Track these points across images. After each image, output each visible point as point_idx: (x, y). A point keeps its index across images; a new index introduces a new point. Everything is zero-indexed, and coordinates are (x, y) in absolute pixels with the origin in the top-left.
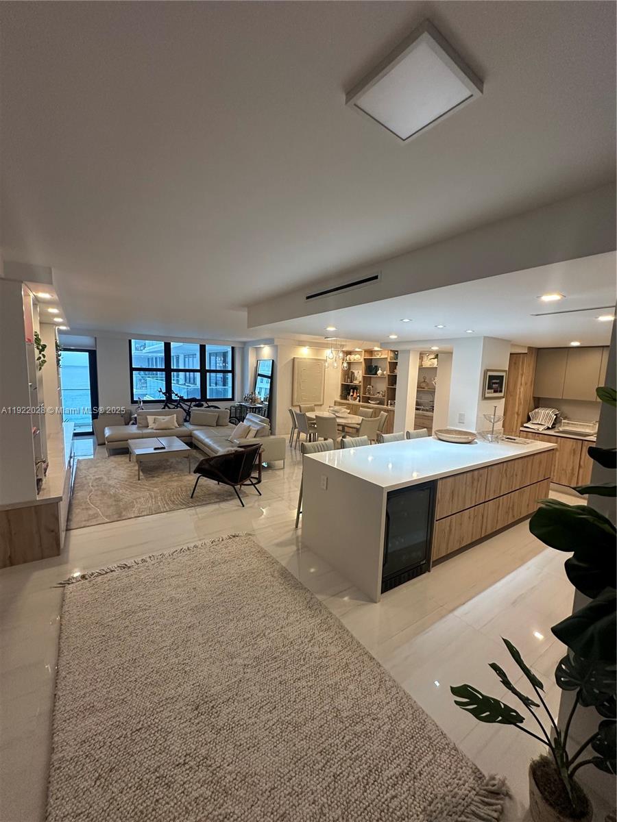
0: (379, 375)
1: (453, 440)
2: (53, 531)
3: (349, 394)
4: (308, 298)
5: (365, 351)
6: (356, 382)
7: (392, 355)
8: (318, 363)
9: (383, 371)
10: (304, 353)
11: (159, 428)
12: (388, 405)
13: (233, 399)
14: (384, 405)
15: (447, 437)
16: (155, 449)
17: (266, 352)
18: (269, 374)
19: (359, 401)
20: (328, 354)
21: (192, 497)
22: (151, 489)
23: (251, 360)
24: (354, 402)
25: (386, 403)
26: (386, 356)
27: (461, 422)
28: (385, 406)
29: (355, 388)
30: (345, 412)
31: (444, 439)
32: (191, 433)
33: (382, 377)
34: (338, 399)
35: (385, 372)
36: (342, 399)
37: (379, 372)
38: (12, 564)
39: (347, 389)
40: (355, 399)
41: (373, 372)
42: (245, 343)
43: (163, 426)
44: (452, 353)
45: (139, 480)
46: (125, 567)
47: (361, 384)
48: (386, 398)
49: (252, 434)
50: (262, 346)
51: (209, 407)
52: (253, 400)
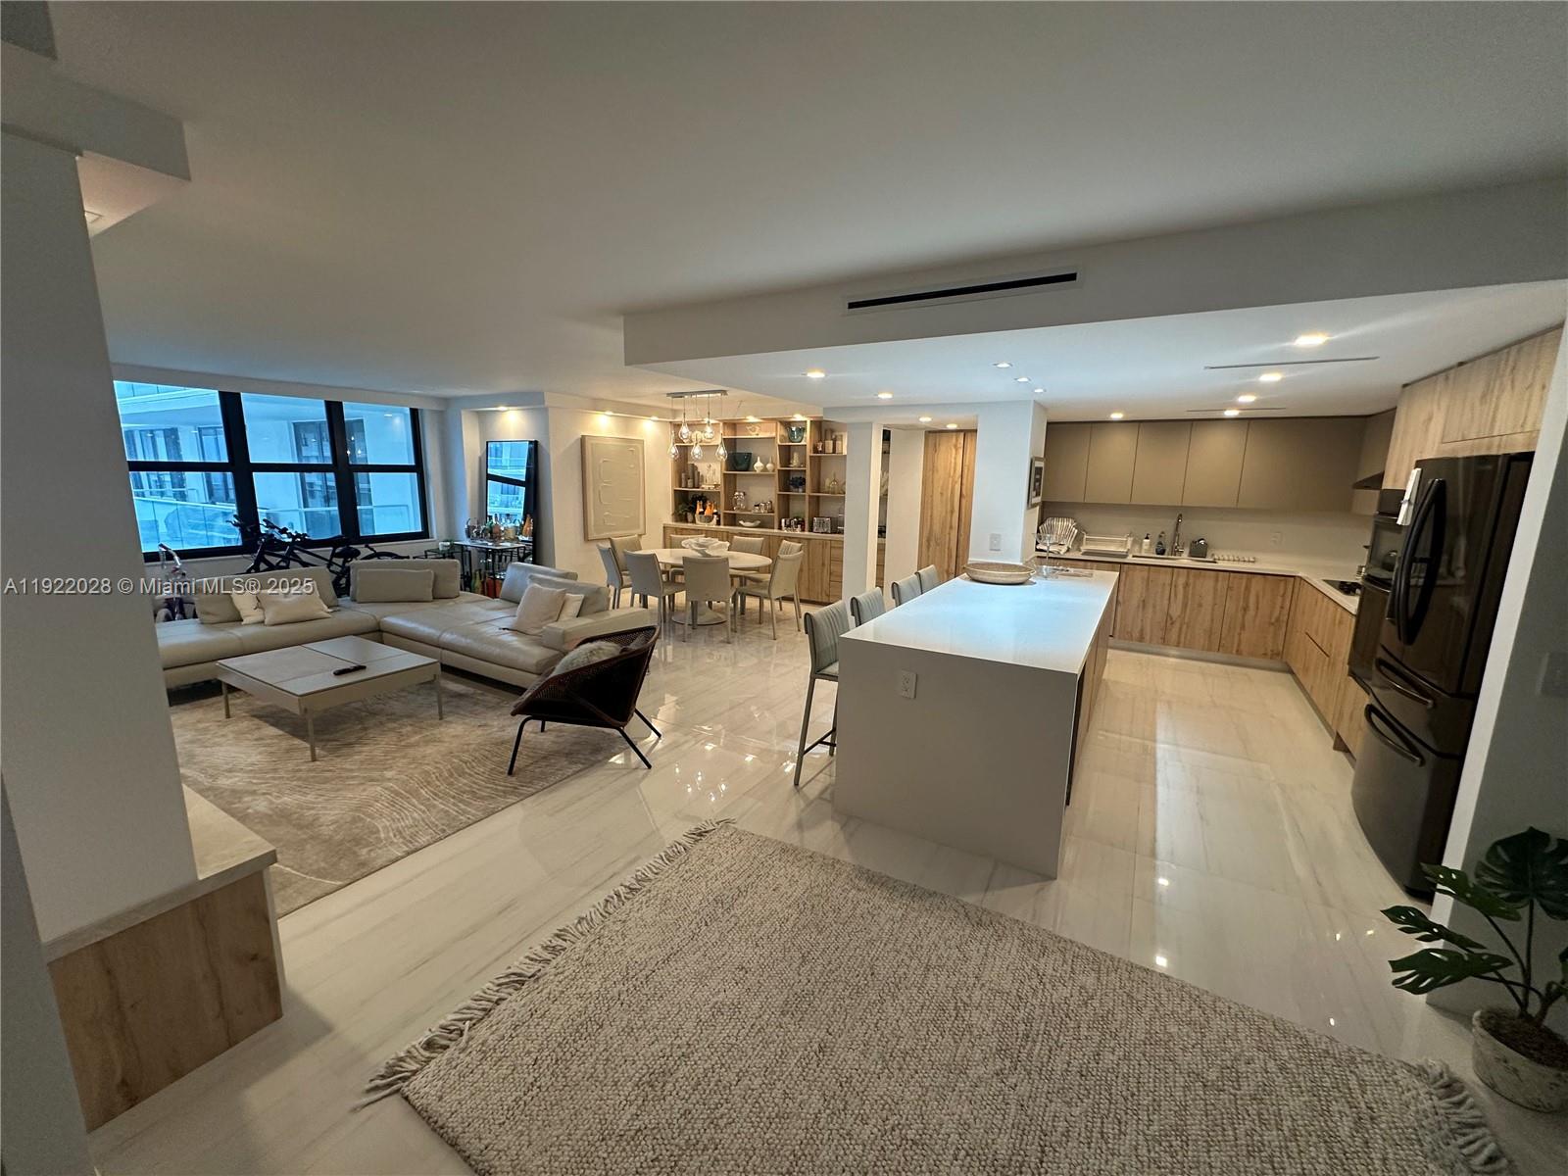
0: (758, 472)
1: (1004, 580)
2: (254, 958)
3: (693, 511)
4: (852, 305)
5: (725, 424)
6: (705, 487)
7: (781, 431)
8: (631, 448)
9: (765, 462)
10: (602, 425)
11: (279, 619)
12: (780, 528)
13: (425, 534)
14: (773, 528)
15: (995, 576)
16: (340, 673)
17: (513, 424)
18: (521, 474)
19: (718, 523)
20: (649, 429)
21: (510, 773)
22: (375, 774)
23: (470, 441)
24: (706, 525)
25: (776, 525)
26: (774, 435)
27: (995, 549)
28: (776, 531)
29: (703, 498)
30: (720, 546)
31: (990, 579)
32: (379, 623)
33: (765, 475)
34: (669, 520)
35: (769, 466)
36: (677, 521)
37: (758, 465)
38: (133, 1101)
39: (687, 502)
40: (710, 519)
41: (744, 466)
42: (446, 401)
43: (299, 613)
44: (976, 431)
45: (314, 760)
46: (518, 981)
47: (721, 489)
48: (776, 514)
49: (573, 608)
50: (501, 408)
51: (378, 555)
52: (493, 534)
